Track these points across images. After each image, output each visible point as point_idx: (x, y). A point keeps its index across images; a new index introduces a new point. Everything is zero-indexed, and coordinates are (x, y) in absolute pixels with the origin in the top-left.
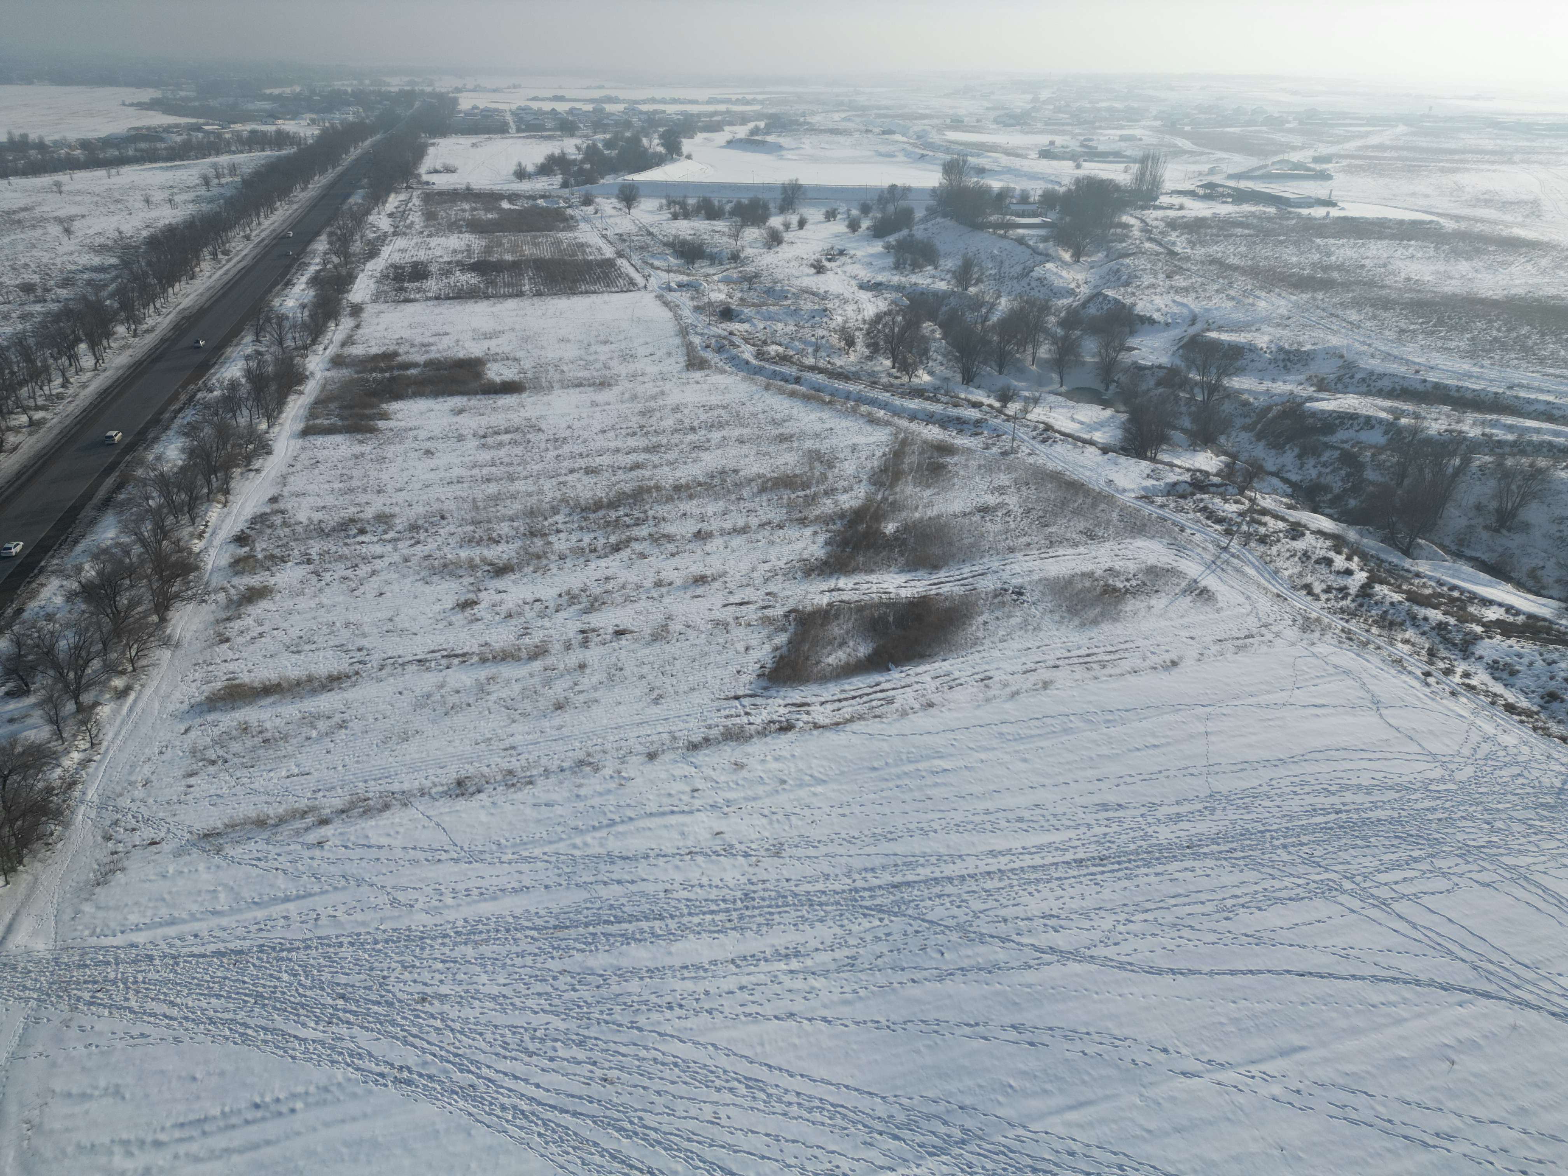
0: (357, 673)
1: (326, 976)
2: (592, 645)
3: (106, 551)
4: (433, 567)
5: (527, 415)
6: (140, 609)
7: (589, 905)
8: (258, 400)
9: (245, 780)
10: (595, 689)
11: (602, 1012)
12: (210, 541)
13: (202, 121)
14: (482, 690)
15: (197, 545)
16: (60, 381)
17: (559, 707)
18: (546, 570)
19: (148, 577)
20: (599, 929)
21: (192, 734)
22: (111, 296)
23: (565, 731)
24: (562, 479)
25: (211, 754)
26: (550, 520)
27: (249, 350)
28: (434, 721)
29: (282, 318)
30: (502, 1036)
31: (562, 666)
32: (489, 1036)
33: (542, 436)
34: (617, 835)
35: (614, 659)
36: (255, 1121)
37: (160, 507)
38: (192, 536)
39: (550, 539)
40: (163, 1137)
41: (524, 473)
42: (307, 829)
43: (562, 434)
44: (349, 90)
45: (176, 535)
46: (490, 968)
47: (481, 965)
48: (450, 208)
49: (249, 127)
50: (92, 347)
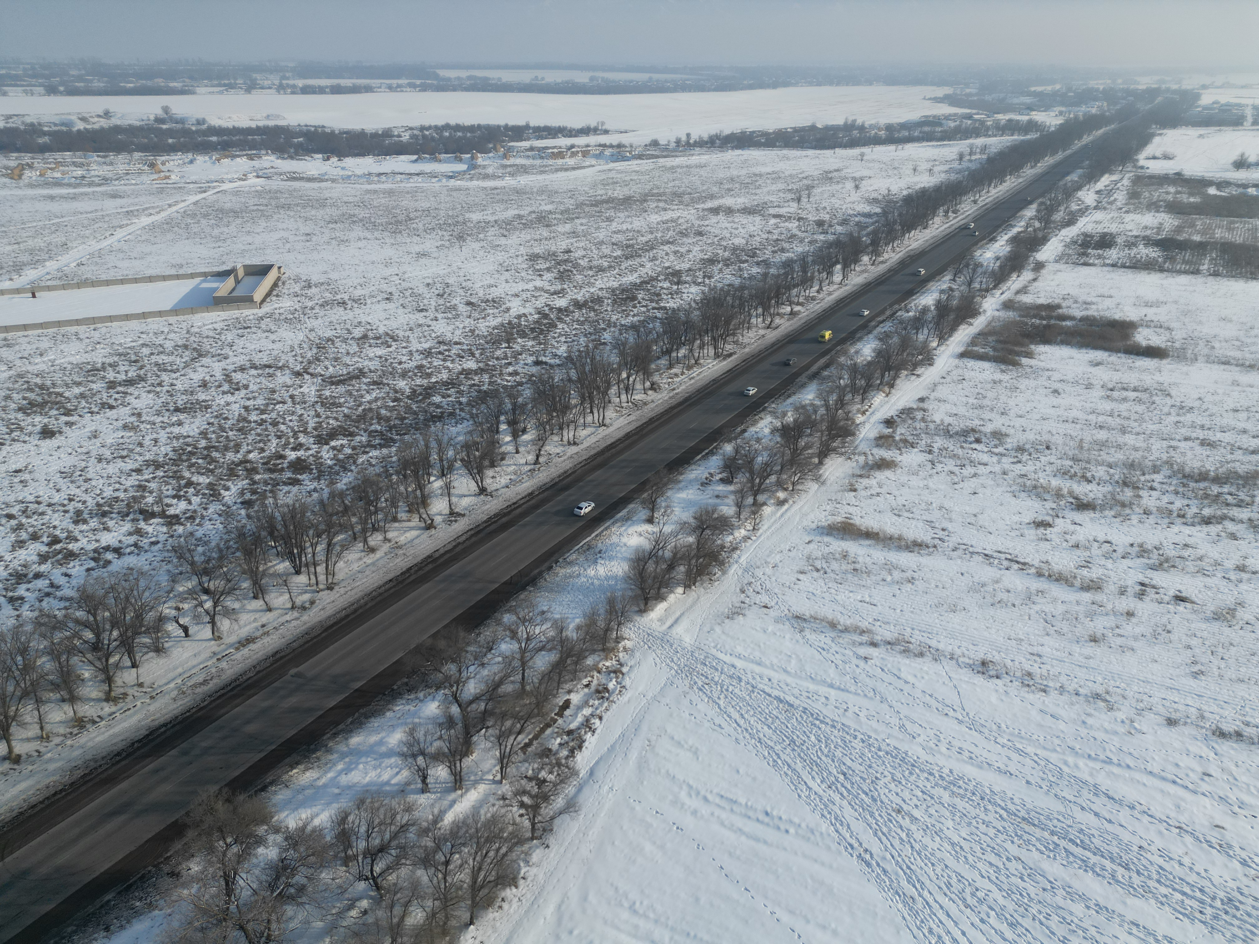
0: (935, 547)
1: (838, 753)
2: (1147, 599)
3: (803, 407)
4: (1025, 485)
5: (1161, 380)
6: (810, 451)
7: (1060, 818)
8: (937, 324)
9: (833, 591)
10: (1136, 639)
11: (1040, 912)
12: (869, 418)
13: (974, 111)
14: (1029, 598)
15: (859, 419)
16: (816, 288)
17: (1094, 639)
18: (1127, 518)
19: (822, 431)
20: (1063, 843)
21: (812, 546)
22: (868, 235)
23: (1092, 663)
24: (1173, 443)
25: (818, 564)
26: (1147, 477)
27: (945, 286)
28: (980, 607)
29: (978, 265)
30: (949, 876)
31: (1110, 606)
32: (938, 870)
33: (1169, 401)
34: (1110, 774)
35: (1164, 620)
36: (762, 822)
37: (846, 386)
38: (858, 411)
39: (1141, 493)
40: (710, 797)
41: (1138, 429)
42: (861, 644)
43: (1188, 403)
44: (1101, 88)
45: (849, 407)
46: (957, 819)
47: (951, 812)
48: (1156, 190)
49: (1008, 117)
50: (844, 269)
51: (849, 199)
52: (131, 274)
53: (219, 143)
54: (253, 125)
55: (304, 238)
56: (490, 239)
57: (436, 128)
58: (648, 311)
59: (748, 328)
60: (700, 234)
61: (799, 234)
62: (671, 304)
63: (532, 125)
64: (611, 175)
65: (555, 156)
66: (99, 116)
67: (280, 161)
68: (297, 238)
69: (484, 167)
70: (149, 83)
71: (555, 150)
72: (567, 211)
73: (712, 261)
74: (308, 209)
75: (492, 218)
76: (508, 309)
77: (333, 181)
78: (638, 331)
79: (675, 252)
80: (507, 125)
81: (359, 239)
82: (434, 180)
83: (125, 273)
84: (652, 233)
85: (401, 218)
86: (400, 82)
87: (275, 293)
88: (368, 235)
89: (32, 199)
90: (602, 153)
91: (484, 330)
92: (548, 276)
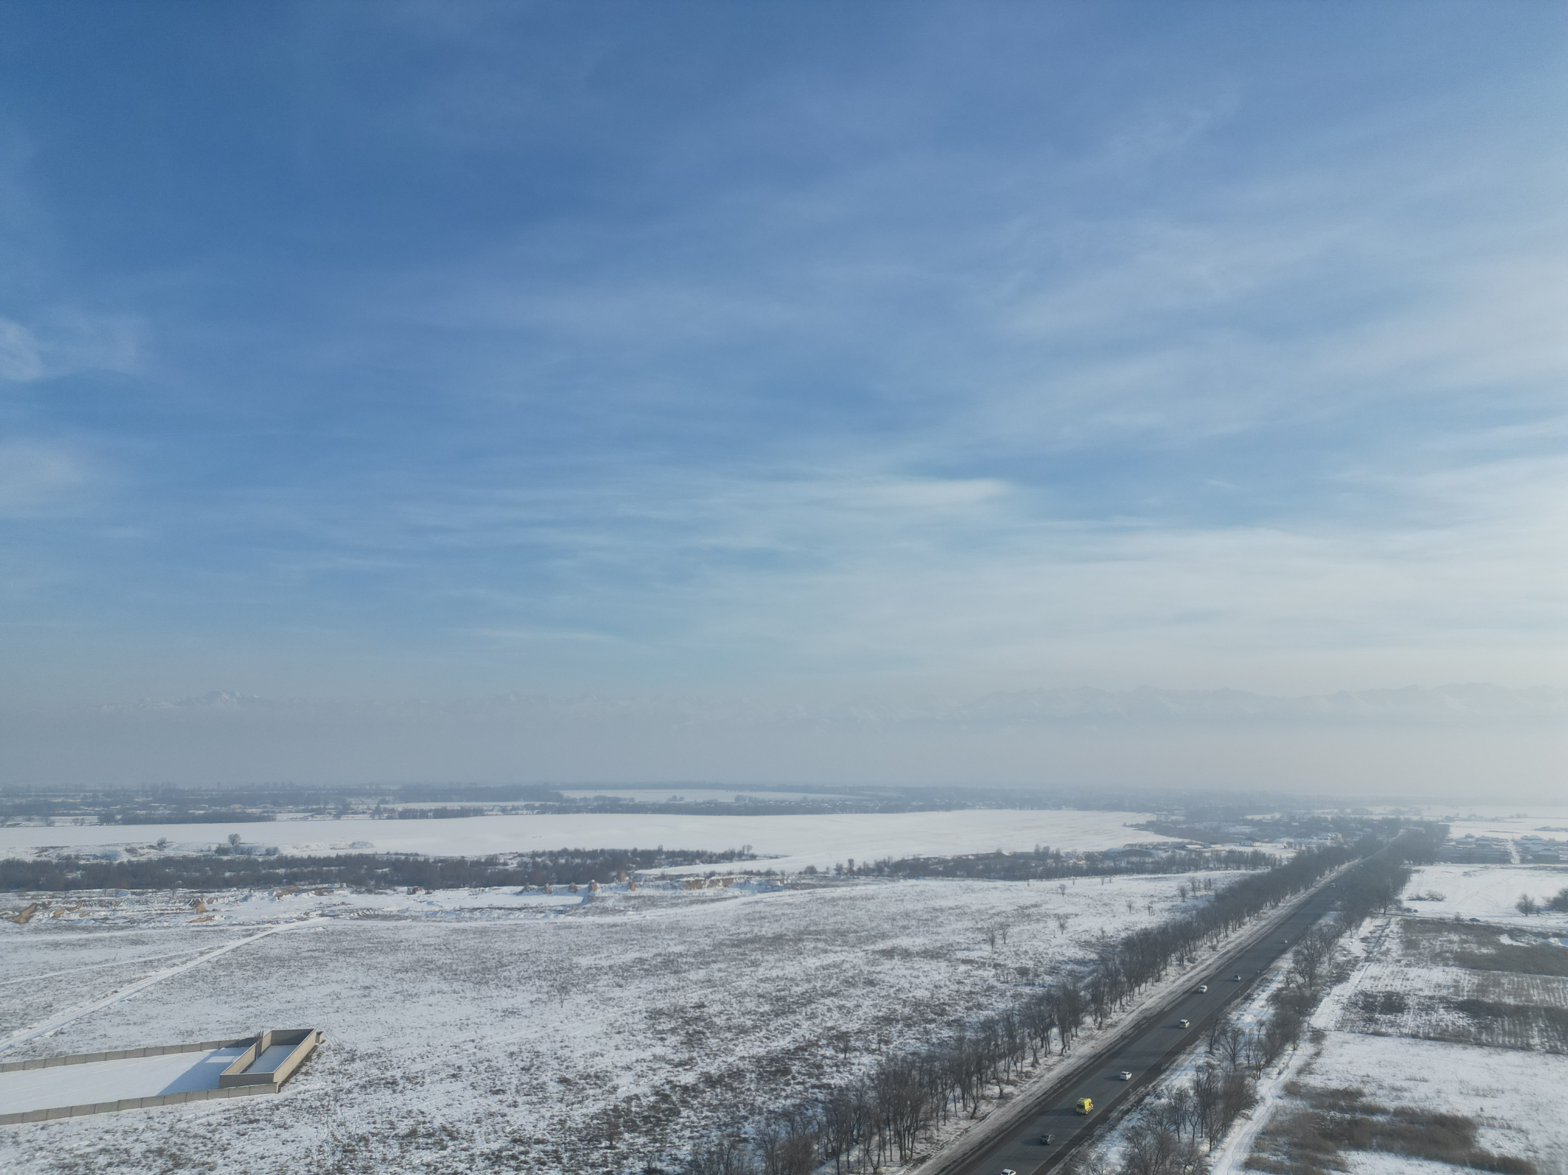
8: (1203, 1116)
13: (1186, 841)
16: (1029, 1060)
22: (1086, 988)
27: (1201, 1061)
29: (1238, 1033)
44: (1329, 817)
48: (1435, 938)
49: (1228, 847)
50: (1063, 1032)
51: (1054, 942)
52: (121, 1045)
53: (286, 876)
54: (333, 854)
55: (362, 992)
56: (600, 990)
57: (551, 854)
58: (806, 1090)
59: (945, 1118)
60: (871, 983)
61: (998, 985)
62: (837, 1081)
63: (665, 849)
64: (758, 908)
65: (690, 885)
66: (151, 847)
67: (354, 895)
68: (353, 993)
69: (603, 899)
70: (224, 809)
71: (691, 879)
72: (702, 953)
73: (888, 1020)
74: (376, 954)
75: (606, 963)
76: (615, 1089)
77: (415, 918)
78: (792, 1121)
79: (840, 1008)
80: (635, 850)
81: (433, 993)
82: (539, 916)
83: (114, 1044)
84: (808, 981)
85: (491, 964)
86: (516, 804)
87: (303, 1070)
88: (445, 987)
89: (31, 947)
90: (747, 882)
91: (579, 1120)
92: (672, 1040)
